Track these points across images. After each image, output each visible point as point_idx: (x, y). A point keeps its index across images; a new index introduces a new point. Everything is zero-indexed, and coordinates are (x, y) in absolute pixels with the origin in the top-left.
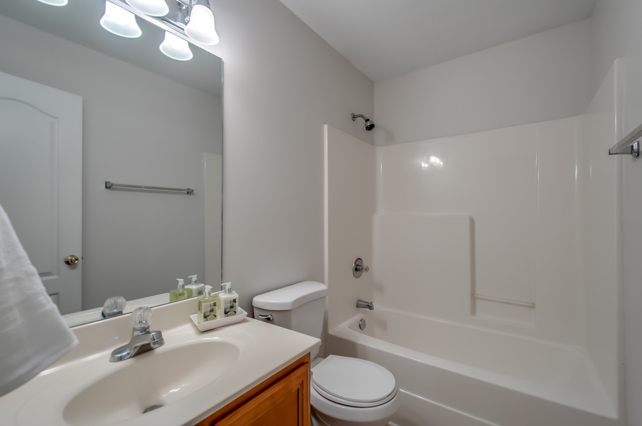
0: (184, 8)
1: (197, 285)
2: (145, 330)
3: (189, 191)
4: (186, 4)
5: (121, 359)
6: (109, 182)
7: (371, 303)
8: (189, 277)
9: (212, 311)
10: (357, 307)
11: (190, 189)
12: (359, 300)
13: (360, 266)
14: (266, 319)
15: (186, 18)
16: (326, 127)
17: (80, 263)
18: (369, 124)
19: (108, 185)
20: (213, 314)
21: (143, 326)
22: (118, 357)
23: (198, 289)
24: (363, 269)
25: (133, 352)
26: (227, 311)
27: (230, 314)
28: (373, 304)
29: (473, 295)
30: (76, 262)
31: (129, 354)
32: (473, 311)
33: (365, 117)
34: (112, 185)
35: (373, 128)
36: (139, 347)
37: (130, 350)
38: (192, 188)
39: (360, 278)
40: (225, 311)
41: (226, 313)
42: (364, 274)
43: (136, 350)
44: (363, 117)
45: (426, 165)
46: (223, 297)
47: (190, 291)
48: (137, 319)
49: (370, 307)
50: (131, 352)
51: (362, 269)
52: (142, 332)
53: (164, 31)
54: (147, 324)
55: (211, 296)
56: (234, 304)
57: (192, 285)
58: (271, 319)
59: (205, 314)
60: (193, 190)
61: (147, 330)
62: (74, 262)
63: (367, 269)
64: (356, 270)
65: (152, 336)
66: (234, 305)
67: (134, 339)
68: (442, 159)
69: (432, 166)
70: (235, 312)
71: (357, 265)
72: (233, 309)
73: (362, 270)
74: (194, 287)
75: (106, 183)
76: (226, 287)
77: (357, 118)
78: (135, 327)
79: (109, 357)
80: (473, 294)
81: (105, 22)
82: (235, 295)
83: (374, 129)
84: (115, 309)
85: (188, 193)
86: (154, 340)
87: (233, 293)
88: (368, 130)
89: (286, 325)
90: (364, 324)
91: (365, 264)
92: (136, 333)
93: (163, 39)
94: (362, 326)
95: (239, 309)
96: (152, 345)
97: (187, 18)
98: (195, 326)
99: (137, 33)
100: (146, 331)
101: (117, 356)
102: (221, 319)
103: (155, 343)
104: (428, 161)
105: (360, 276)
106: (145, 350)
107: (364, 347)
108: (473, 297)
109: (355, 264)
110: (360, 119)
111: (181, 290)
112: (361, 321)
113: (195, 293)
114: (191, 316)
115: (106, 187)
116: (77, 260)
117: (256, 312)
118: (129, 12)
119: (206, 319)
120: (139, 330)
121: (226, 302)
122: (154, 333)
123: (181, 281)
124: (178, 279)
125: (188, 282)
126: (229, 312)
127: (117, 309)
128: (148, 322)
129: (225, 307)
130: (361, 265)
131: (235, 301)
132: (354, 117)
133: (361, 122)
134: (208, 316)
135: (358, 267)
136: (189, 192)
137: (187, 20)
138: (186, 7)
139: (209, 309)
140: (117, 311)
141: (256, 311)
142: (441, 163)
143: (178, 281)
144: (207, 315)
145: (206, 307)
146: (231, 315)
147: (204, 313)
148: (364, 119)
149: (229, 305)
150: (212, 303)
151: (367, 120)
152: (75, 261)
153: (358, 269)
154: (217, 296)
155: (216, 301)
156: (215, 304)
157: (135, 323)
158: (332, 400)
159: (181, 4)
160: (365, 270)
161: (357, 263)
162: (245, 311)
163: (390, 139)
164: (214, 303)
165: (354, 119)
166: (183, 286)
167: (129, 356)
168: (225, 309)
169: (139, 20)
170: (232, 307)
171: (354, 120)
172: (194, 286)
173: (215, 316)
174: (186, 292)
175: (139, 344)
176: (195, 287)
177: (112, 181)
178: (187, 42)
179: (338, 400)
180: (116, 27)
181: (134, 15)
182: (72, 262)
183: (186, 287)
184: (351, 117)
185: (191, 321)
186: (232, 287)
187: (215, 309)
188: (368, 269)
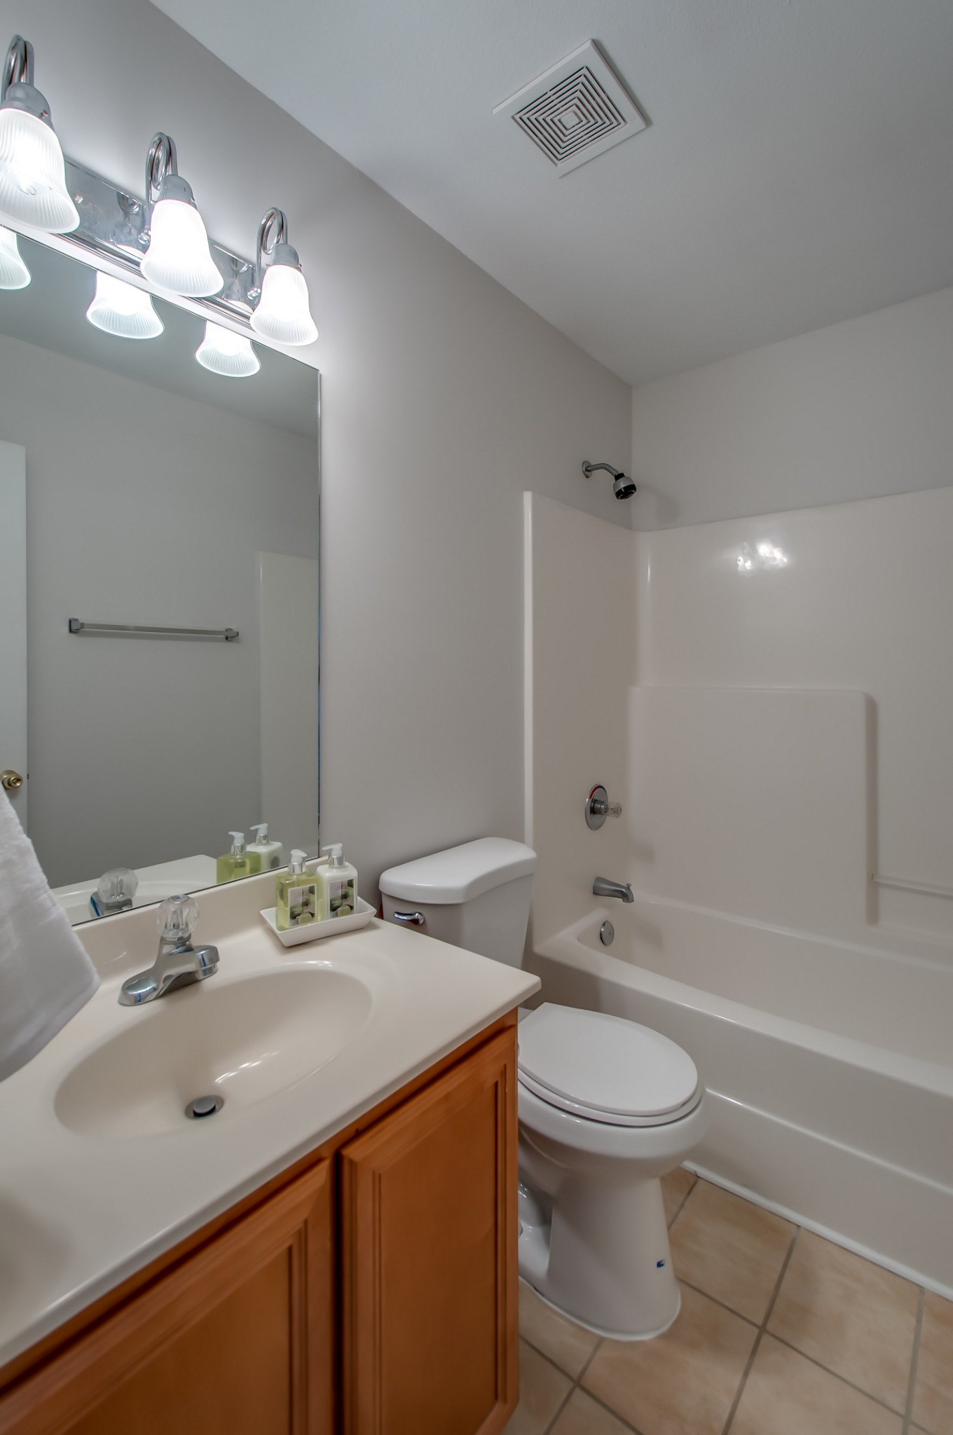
0: (245, 269)
1: (268, 843)
2: (184, 944)
3: (229, 634)
4: (249, 262)
5: (139, 1000)
6: (76, 620)
7: (628, 888)
8: (252, 828)
9: (306, 904)
10: (595, 893)
11: (231, 629)
12: (599, 879)
13: (602, 803)
14: (411, 923)
15: (249, 291)
16: (528, 497)
17: (23, 786)
18: (622, 484)
19: (74, 627)
20: (309, 910)
21: (180, 934)
22: (135, 996)
23: (271, 853)
24: (610, 810)
25: (163, 987)
26: (336, 905)
27: (342, 911)
28: (631, 888)
29: (872, 878)
30: (18, 784)
31: (155, 989)
32: (873, 915)
33: (614, 469)
34: (82, 625)
35: (632, 493)
36: (175, 977)
37: (157, 981)
38: (235, 628)
39: (600, 830)
40: (331, 905)
41: (334, 909)
42: (610, 820)
43: (169, 983)
44: (607, 467)
45: (748, 565)
46: (328, 874)
47: (256, 858)
48: (169, 920)
49: (625, 895)
50: (158, 986)
51: (606, 810)
52: (177, 948)
53: (202, 321)
54: (188, 931)
55: (304, 873)
56: (349, 890)
57: (259, 845)
58: (421, 922)
59: (293, 910)
60: (238, 633)
61: (187, 943)
62: (13, 785)
63: (617, 811)
64: (593, 811)
65: (200, 957)
66: (350, 893)
67: (163, 961)
68: (787, 549)
69: (761, 565)
70: (352, 908)
71: (595, 801)
72: (348, 902)
73: (606, 812)
74: (262, 849)
75: (70, 621)
76: (333, 853)
77: (594, 472)
78: (164, 936)
79: (118, 993)
80: (872, 875)
81: (97, 314)
82: (351, 872)
83: (633, 497)
84: (118, 896)
85: (227, 638)
86: (205, 965)
87: (345, 867)
88: (622, 498)
89: (452, 936)
90: (612, 933)
91: (612, 798)
92: (167, 949)
93: (201, 339)
94: (605, 937)
95: (358, 901)
96: (200, 976)
97: (252, 292)
98: (271, 932)
99: (154, 327)
100: (185, 946)
101: (131, 995)
102: (323, 922)
103: (207, 972)
104: (753, 554)
105: (601, 825)
106: (185, 983)
107: (617, 987)
108: (874, 882)
109: (590, 797)
110: (600, 474)
111: (238, 857)
112: (604, 925)
113: (265, 864)
114: (262, 912)
115: (71, 631)
116: (19, 780)
117: (388, 906)
118: (140, 291)
119: (295, 920)
120: (173, 943)
121: (333, 886)
122: (204, 952)
123: (238, 837)
124: (231, 833)
125: (251, 838)
126: (338, 907)
127: (122, 894)
128: (190, 927)
129: (332, 897)
130: (602, 800)
131: (350, 884)
132: (588, 470)
133: (604, 481)
134: (299, 915)
135: (598, 806)
136: (230, 637)
137: (251, 295)
138: (249, 268)
139: (301, 900)
140: (123, 899)
141: (386, 904)
142: (785, 560)
143: (232, 838)
144: (296, 913)
145: (294, 895)
146: (344, 914)
147: (291, 908)
148: (611, 473)
149: (340, 893)
150: (307, 887)
151: (619, 477)
152: (15, 783)
153: (597, 808)
154: (312, 872)
155: (315, 885)
156: (312, 891)
157: (166, 926)
158: (555, 1104)
159: (237, 260)
160: (615, 812)
161: (596, 796)
162: (371, 906)
163: (670, 514)
164: (310, 887)
165: (587, 473)
166: (243, 847)
167: (155, 994)
168: (331, 901)
169: (158, 303)
170: (345, 896)
171: (587, 477)
172: (261, 847)
173: (313, 915)
174: (248, 862)
175: (175, 971)
176: (264, 850)
177: (83, 617)
178: (249, 340)
179: (567, 1104)
180: (112, 319)
181: (148, 295)
182: (10, 785)
183: (250, 848)
184: (580, 469)
185: (262, 921)
186: (343, 854)
187: (311, 900)
188: (621, 809)
